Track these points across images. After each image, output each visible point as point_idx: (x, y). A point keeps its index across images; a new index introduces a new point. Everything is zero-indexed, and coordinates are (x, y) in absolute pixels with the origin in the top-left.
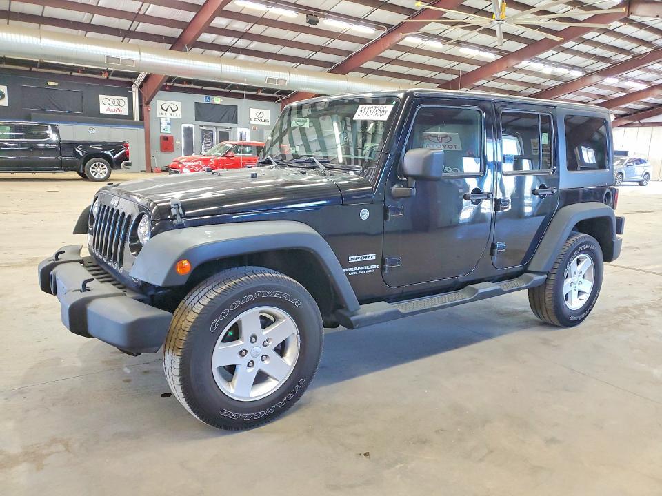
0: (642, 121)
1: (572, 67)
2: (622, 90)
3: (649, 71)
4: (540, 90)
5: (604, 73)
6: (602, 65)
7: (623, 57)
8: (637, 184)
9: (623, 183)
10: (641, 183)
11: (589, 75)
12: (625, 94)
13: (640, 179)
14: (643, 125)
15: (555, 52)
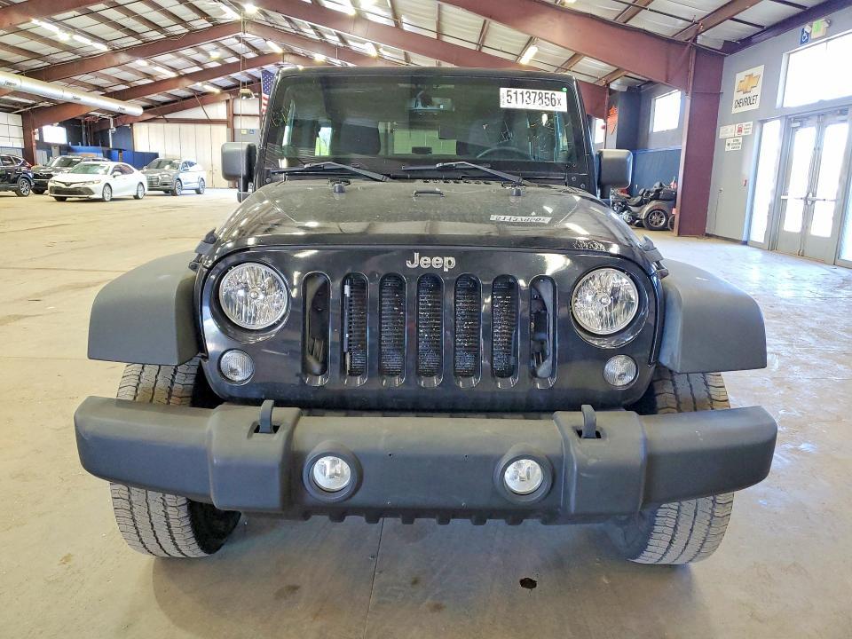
0: (167, 116)
1: (95, 37)
2: (148, 76)
3: (180, 56)
4: (46, 64)
5: (133, 51)
6: (132, 41)
7: (155, 35)
8: (194, 192)
9: (183, 192)
10: (198, 192)
11: (115, 51)
12: (150, 81)
13: (197, 186)
14: (168, 121)
15: (77, 13)
